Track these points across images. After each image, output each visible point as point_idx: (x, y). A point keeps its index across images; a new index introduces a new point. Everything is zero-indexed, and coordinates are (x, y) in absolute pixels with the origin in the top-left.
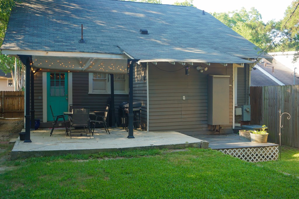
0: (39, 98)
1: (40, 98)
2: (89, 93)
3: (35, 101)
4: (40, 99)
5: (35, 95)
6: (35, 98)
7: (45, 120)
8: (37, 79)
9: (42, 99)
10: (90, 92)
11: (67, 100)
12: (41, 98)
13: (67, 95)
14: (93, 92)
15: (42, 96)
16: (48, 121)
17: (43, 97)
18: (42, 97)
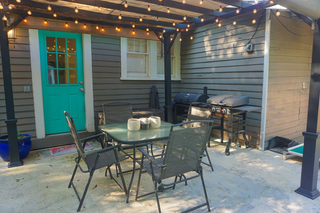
0: (25, 90)
1: (26, 88)
2: (121, 79)
3: (15, 96)
4: (26, 92)
5: (14, 82)
6: (14, 89)
7: (40, 133)
8: (17, 47)
9: (31, 92)
10: (124, 76)
11: (83, 92)
12: (29, 90)
13: (81, 82)
14: (128, 76)
15: (31, 85)
16: (46, 135)
17: (33, 86)
18: (31, 88)
